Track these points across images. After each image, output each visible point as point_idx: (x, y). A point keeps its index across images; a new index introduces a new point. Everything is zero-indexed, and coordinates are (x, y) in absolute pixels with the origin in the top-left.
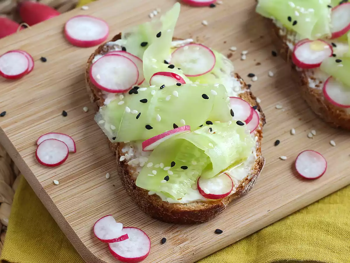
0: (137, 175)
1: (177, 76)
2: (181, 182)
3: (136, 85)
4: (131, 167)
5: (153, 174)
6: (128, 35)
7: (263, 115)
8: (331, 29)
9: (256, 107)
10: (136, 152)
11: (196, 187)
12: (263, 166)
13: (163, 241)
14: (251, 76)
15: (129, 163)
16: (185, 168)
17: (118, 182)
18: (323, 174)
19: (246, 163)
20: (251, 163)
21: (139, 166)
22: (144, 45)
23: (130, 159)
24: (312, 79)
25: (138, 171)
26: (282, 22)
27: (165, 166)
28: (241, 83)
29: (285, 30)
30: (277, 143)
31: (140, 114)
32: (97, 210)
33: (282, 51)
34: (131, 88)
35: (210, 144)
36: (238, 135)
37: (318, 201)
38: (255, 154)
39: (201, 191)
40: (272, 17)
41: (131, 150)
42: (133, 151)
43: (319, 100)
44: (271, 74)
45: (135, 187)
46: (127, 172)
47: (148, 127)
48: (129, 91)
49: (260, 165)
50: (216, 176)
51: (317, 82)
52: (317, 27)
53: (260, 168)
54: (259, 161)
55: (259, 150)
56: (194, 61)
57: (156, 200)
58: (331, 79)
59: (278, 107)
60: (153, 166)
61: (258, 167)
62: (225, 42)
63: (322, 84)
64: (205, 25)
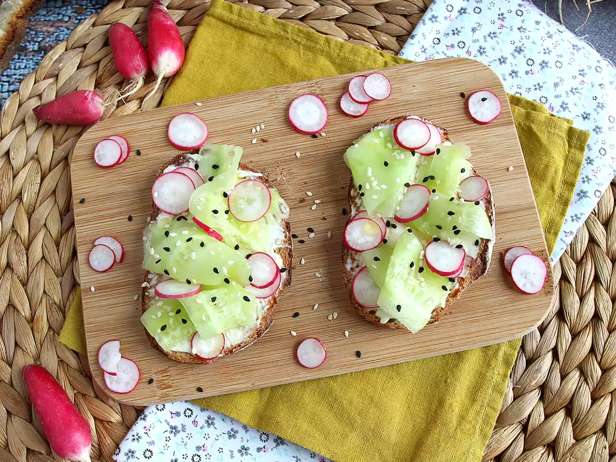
3: (185, 215)
4: (148, 297)
5: (157, 317)
6: (205, 152)
8: (396, 210)
9: (285, 270)
14: (310, 230)
16: (184, 321)
19: (247, 329)
20: (252, 329)
21: (154, 298)
22: (215, 167)
23: (150, 288)
26: (356, 185)
27: (171, 311)
28: (286, 237)
31: (160, 260)
36: (241, 307)
38: (259, 322)
41: (156, 278)
47: (167, 272)
51: (355, 265)
52: (382, 206)
54: (259, 331)
56: (250, 201)
58: (367, 268)
59: (317, 274)
60: (163, 305)
62: (306, 183)
63: (357, 271)
64: (297, 157)
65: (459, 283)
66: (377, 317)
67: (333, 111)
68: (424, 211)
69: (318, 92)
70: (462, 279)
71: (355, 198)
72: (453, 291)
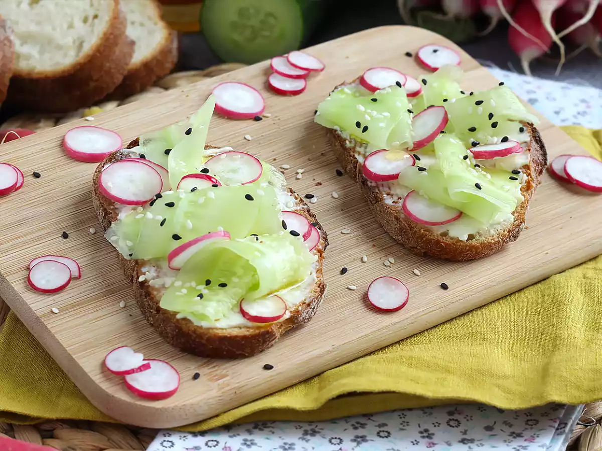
0: (161, 297)
1: (212, 179)
2: (219, 301)
4: (153, 288)
5: (182, 293)
6: (147, 141)
7: (325, 233)
8: (412, 137)
9: (315, 225)
10: (159, 272)
11: (238, 309)
12: (326, 290)
13: (196, 376)
14: (309, 197)
15: (150, 283)
16: (223, 285)
17: (137, 312)
18: (404, 305)
19: (303, 286)
20: (309, 285)
21: (163, 286)
22: (167, 152)
23: (152, 279)
24: (389, 194)
25: (163, 292)
26: (349, 131)
27: (198, 284)
28: (296, 198)
29: (353, 142)
30: (344, 271)
31: (165, 220)
32: (109, 342)
33: (350, 166)
34: (152, 199)
35: (256, 253)
36: (292, 248)
38: (314, 275)
39: (243, 313)
40: (336, 127)
41: (153, 269)
42: (156, 270)
43: (397, 219)
44: (335, 195)
45: (159, 310)
46: (148, 294)
47: (176, 237)
48: (150, 202)
49: (321, 288)
50: (264, 297)
51: (395, 199)
52: (392, 136)
53: (322, 291)
54: (320, 284)
55: (319, 271)
56: (234, 171)
57: (186, 324)
58: (412, 193)
59: (344, 231)
60: (183, 284)
61: (319, 289)
62: (275, 160)
63: (401, 201)
64: (249, 140)
65: (525, 173)
66: (452, 238)
67: (266, 95)
68: (446, 120)
70: (526, 167)
71: (354, 148)
72: (524, 184)
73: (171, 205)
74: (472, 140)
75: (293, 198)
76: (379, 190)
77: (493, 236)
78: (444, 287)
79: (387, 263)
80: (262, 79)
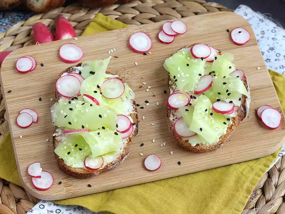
0: (58, 146)
1: (94, 99)
3: (76, 96)
4: (57, 141)
5: (64, 149)
6: (85, 65)
7: (137, 129)
9: (136, 124)
10: (63, 133)
13: (60, 183)
14: (147, 102)
15: (57, 138)
16: (80, 149)
19: (115, 154)
20: (117, 155)
21: (61, 141)
22: (92, 73)
23: (58, 136)
24: (173, 115)
25: (60, 143)
26: (171, 77)
27: (72, 145)
29: (173, 82)
30: (142, 145)
31: (67, 115)
32: (35, 157)
34: (74, 97)
35: (94, 142)
36: (113, 140)
37: (153, 182)
38: (122, 150)
39: (85, 164)
41: (61, 131)
44: (158, 104)
45: (53, 152)
46: (54, 143)
47: (70, 123)
49: (122, 157)
50: (96, 157)
51: (175, 117)
54: (123, 155)
55: (125, 148)
56: (113, 89)
57: (62, 162)
59: (152, 124)
60: (67, 143)
61: (121, 158)
62: (142, 78)
63: (176, 120)
64: (136, 65)
65: (232, 121)
66: (189, 144)
67: (155, 41)
68: (210, 85)
69: (145, 31)
70: (234, 118)
71: (172, 85)
72: (230, 126)
73: (71, 109)
74: (217, 98)
75: (133, 107)
76: (170, 111)
77: (207, 147)
78: (179, 163)
79: (162, 145)
80: (156, 32)
